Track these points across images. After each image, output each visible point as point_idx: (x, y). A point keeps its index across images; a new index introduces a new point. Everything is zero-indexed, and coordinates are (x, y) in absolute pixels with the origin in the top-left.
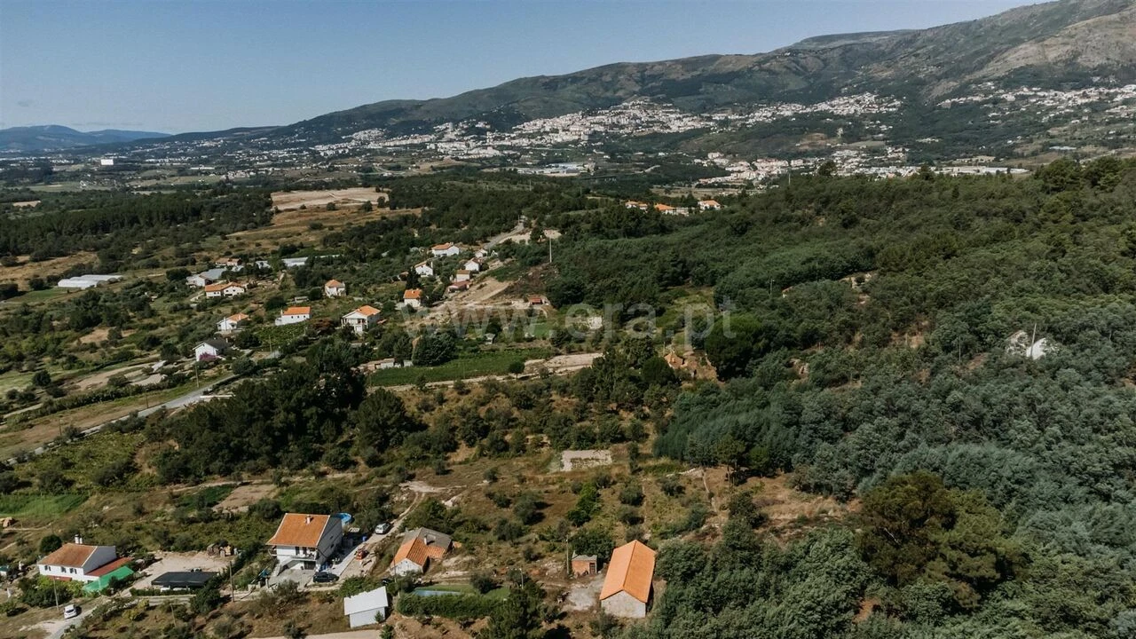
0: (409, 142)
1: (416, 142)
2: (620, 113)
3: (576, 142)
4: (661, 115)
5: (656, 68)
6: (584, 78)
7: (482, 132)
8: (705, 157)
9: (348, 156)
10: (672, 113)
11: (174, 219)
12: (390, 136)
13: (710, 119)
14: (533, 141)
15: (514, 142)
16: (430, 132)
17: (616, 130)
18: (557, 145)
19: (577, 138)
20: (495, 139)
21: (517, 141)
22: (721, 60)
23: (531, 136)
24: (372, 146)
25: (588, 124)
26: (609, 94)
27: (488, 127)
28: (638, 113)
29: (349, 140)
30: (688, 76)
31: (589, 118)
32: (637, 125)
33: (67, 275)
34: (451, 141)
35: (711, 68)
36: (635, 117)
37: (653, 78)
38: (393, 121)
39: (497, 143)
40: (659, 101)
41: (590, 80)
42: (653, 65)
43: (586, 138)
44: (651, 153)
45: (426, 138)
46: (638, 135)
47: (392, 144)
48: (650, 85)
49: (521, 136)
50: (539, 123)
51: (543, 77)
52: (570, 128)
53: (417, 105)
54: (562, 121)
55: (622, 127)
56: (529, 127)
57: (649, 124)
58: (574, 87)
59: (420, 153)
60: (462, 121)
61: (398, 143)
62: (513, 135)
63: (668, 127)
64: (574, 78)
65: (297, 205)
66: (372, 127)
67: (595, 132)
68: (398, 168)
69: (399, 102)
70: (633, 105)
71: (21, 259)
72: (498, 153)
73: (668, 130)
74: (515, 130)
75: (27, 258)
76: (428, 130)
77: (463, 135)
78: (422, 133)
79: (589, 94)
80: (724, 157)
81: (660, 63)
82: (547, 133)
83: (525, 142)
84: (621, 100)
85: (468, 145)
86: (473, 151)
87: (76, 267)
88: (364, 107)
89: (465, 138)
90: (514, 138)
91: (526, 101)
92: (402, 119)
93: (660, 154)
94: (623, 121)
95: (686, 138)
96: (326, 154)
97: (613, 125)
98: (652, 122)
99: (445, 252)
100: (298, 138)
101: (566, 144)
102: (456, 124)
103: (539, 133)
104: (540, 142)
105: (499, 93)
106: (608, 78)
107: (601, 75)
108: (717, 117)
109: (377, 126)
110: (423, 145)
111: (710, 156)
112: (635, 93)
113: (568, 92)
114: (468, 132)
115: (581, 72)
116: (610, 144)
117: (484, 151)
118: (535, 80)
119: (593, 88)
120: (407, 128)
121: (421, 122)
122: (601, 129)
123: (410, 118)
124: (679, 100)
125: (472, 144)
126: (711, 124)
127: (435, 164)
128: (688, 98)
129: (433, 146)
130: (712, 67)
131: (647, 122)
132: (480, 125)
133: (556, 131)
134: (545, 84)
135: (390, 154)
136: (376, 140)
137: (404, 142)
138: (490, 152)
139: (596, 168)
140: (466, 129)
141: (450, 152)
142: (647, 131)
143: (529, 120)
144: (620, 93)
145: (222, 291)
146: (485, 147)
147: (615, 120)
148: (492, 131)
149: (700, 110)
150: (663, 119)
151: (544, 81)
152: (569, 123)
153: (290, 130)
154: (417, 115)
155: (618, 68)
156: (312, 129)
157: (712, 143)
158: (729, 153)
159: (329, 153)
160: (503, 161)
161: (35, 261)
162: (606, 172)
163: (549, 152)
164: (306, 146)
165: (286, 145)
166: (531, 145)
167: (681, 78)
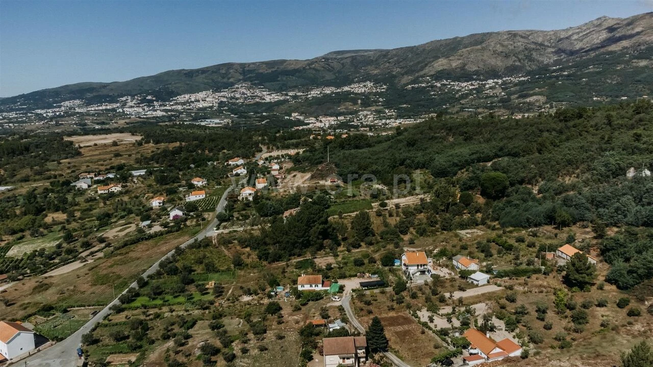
0: (104, 108)
1: (108, 107)
2: (235, 91)
3: (211, 107)
4: (258, 92)
5: (251, 66)
6: (209, 71)
7: (151, 101)
8: (290, 116)
9: (63, 116)
10: (264, 91)
12: (88, 104)
13: (287, 95)
14: (185, 106)
15: (173, 107)
16: (117, 102)
17: (234, 101)
18: (200, 109)
19: (211, 105)
20: (160, 106)
21: (174, 107)
22: (287, 63)
23: (183, 104)
24: (77, 110)
25: (217, 97)
26: (225, 80)
27: (154, 99)
28: (245, 91)
29: (60, 107)
30: (270, 71)
31: (217, 94)
32: (245, 98)
34: (131, 107)
35: (282, 67)
36: (244, 94)
37: (250, 71)
38: (89, 95)
39: (163, 108)
40: (255, 84)
41: (213, 72)
42: (249, 64)
43: (217, 105)
44: (259, 113)
45: (115, 105)
46: (248, 103)
47: (93, 109)
48: (248, 76)
49: (177, 104)
50: (187, 96)
51: (183, 70)
52: (206, 99)
53: (104, 86)
54: (201, 95)
55: (237, 99)
56: (182, 98)
57: (253, 97)
58: (204, 76)
59: (114, 115)
60: (136, 95)
61: (97, 108)
62: (171, 103)
63: (264, 99)
64: (203, 71)
65: (92, 143)
66: (75, 99)
67: (222, 102)
68: (103, 123)
69: (91, 83)
70: (241, 87)
72: (164, 114)
73: (264, 101)
74: (172, 100)
76: (113, 100)
77: (139, 104)
78: (110, 102)
79: (213, 80)
80: (301, 115)
81: (253, 64)
82: (193, 102)
83: (180, 107)
84: (232, 84)
85: (144, 110)
86: (148, 113)
88: (67, 86)
89: (141, 105)
90: (172, 105)
91: (175, 83)
92: (95, 94)
93: (264, 114)
94: (238, 96)
95: (276, 105)
96: (47, 115)
97: (232, 98)
98: (254, 96)
99: (237, 163)
100: (20, 105)
101: (205, 109)
102: (133, 97)
103: (187, 102)
104: (189, 107)
105: (157, 79)
106: (224, 71)
107: (219, 70)
108: (291, 94)
109: (79, 98)
110: (114, 110)
111: (293, 115)
112: (240, 80)
113: (201, 78)
114: (142, 101)
115: (207, 68)
116: (230, 107)
117: (155, 113)
118: (179, 72)
119: (215, 77)
120: (99, 100)
121: (108, 96)
122: (225, 100)
123: (100, 93)
124: (267, 84)
125: (146, 109)
126: (288, 97)
127: (127, 121)
128: (272, 83)
129: (121, 110)
130: (283, 67)
131: (251, 96)
132: (149, 97)
133: (198, 101)
134: (185, 74)
135: (93, 115)
136: (79, 106)
137: (101, 108)
138: (159, 113)
139: (232, 122)
140: (140, 100)
141: (133, 114)
142: (252, 102)
143: (180, 95)
144: (231, 80)
146: (156, 110)
147: (232, 95)
148: (157, 101)
149: (279, 90)
150: (259, 94)
151: (185, 72)
152: (205, 96)
153: (13, 100)
154: (104, 92)
155: (229, 66)
156: (30, 100)
157: (292, 108)
158: (303, 113)
159: (50, 114)
160: (170, 118)
162: (240, 124)
163: (196, 113)
164: (29, 110)
165: (12, 110)
166: (184, 109)
167: (266, 72)
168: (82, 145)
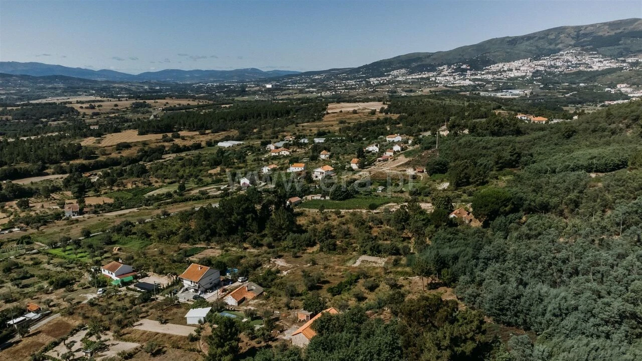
0: (420, 76)
1: (424, 76)
2: (557, 58)
3: (523, 77)
4: (587, 59)
5: (589, 28)
6: (535, 37)
7: (465, 70)
8: (614, 87)
9: (385, 84)
10: (596, 58)
11: (277, 116)
12: (411, 73)
13: (624, 61)
14: (496, 76)
15: (483, 76)
16: (434, 70)
17: (552, 69)
18: (511, 79)
19: (524, 74)
20: (471, 75)
21: (485, 76)
22: (639, 22)
23: (494, 73)
24: (400, 79)
25: (533, 66)
26: (552, 47)
27: (469, 68)
28: (570, 58)
29: (388, 75)
30: (613, 33)
31: (534, 62)
32: (568, 66)
33: (222, 141)
34: (445, 76)
35: (630, 28)
36: (568, 61)
37: (585, 35)
38: (414, 65)
39: (473, 77)
40: (587, 50)
41: (540, 38)
42: (587, 27)
43: (531, 74)
44: (575, 84)
45: (431, 74)
46: (567, 72)
47: (411, 77)
48: (582, 40)
49: (488, 73)
50: (501, 65)
51: (508, 37)
52: (521, 68)
53: (428, 55)
54: (516, 64)
55: (557, 67)
56: (494, 68)
57: (577, 65)
58: (528, 43)
59: (425, 83)
60: (453, 64)
61: (414, 77)
62: (483, 73)
63: (591, 67)
64: (529, 38)
65: (338, 111)
66: (401, 68)
67: (537, 71)
68: (411, 91)
69: (419, 53)
70: (568, 53)
71: (207, 132)
72: (472, 83)
73: (590, 69)
74: (485, 69)
75: (210, 131)
76: (432, 68)
77: (453, 72)
78: (429, 71)
79: (537, 47)
80: (630, 87)
81: (592, 25)
82: (505, 71)
83: (490, 77)
84: (560, 50)
85: (455, 78)
86: (457, 82)
87: (226, 137)
88: (399, 56)
89: (454, 74)
90: (483, 74)
91: (495, 52)
92: (419, 63)
93: (581, 85)
94: (558, 64)
95: (603, 74)
96: (374, 83)
97: (552, 66)
98: (580, 64)
99: (393, 139)
100: (362, 74)
101: (516, 78)
102: (449, 66)
103: (500, 71)
104: (499, 77)
105: (480, 47)
106: (552, 37)
107: (548, 35)
108: (630, 60)
109: (405, 67)
110: (428, 78)
111: (618, 86)
112: (570, 45)
113: (524, 46)
114: (456, 71)
115: (534, 34)
116: (547, 79)
117: (464, 82)
118: (502, 40)
119: (541, 43)
120: (421, 69)
121: (430, 65)
122: (542, 68)
123: (424, 63)
124: (603, 49)
125: (457, 77)
126: (625, 65)
127: (432, 89)
128: (608, 48)
129: (433, 79)
130: (632, 27)
131: (576, 64)
132: (464, 66)
133: (511, 70)
134: (509, 42)
135: (409, 83)
136: (403, 75)
137: (417, 77)
138: (467, 82)
139: (531, 93)
140: (454, 69)
141: (443, 82)
142: (575, 70)
143: (494, 63)
144: (560, 46)
145: (279, 153)
146: (465, 80)
147: (552, 63)
148: (470, 70)
149: (614, 57)
150: (588, 62)
151: (508, 39)
152: (520, 65)
153: (358, 70)
154: (428, 61)
155: (560, 30)
156: (369, 69)
157: (623, 78)
158: (634, 84)
159: (376, 82)
160: (474, 88)
161: (212, 132)
162: (538, 95)
163: (504, 83)
164: (364, 79)
165: (355, 78)
166: (493, 78)
167: (607, 34)
168: (329, 111)
